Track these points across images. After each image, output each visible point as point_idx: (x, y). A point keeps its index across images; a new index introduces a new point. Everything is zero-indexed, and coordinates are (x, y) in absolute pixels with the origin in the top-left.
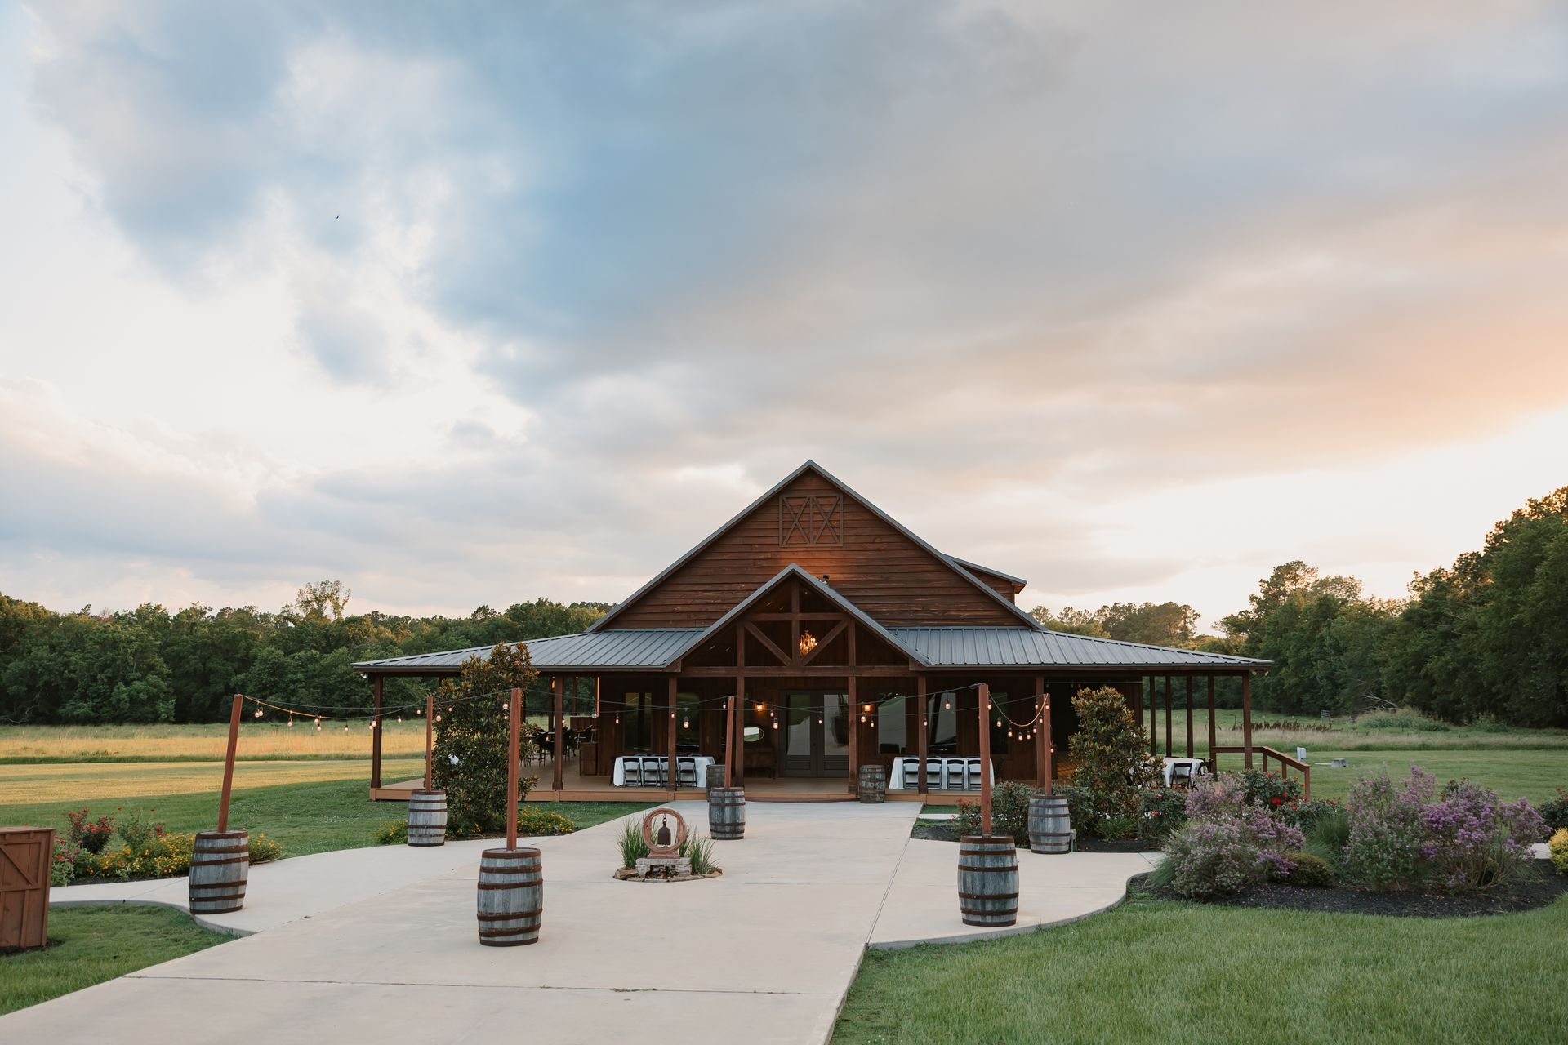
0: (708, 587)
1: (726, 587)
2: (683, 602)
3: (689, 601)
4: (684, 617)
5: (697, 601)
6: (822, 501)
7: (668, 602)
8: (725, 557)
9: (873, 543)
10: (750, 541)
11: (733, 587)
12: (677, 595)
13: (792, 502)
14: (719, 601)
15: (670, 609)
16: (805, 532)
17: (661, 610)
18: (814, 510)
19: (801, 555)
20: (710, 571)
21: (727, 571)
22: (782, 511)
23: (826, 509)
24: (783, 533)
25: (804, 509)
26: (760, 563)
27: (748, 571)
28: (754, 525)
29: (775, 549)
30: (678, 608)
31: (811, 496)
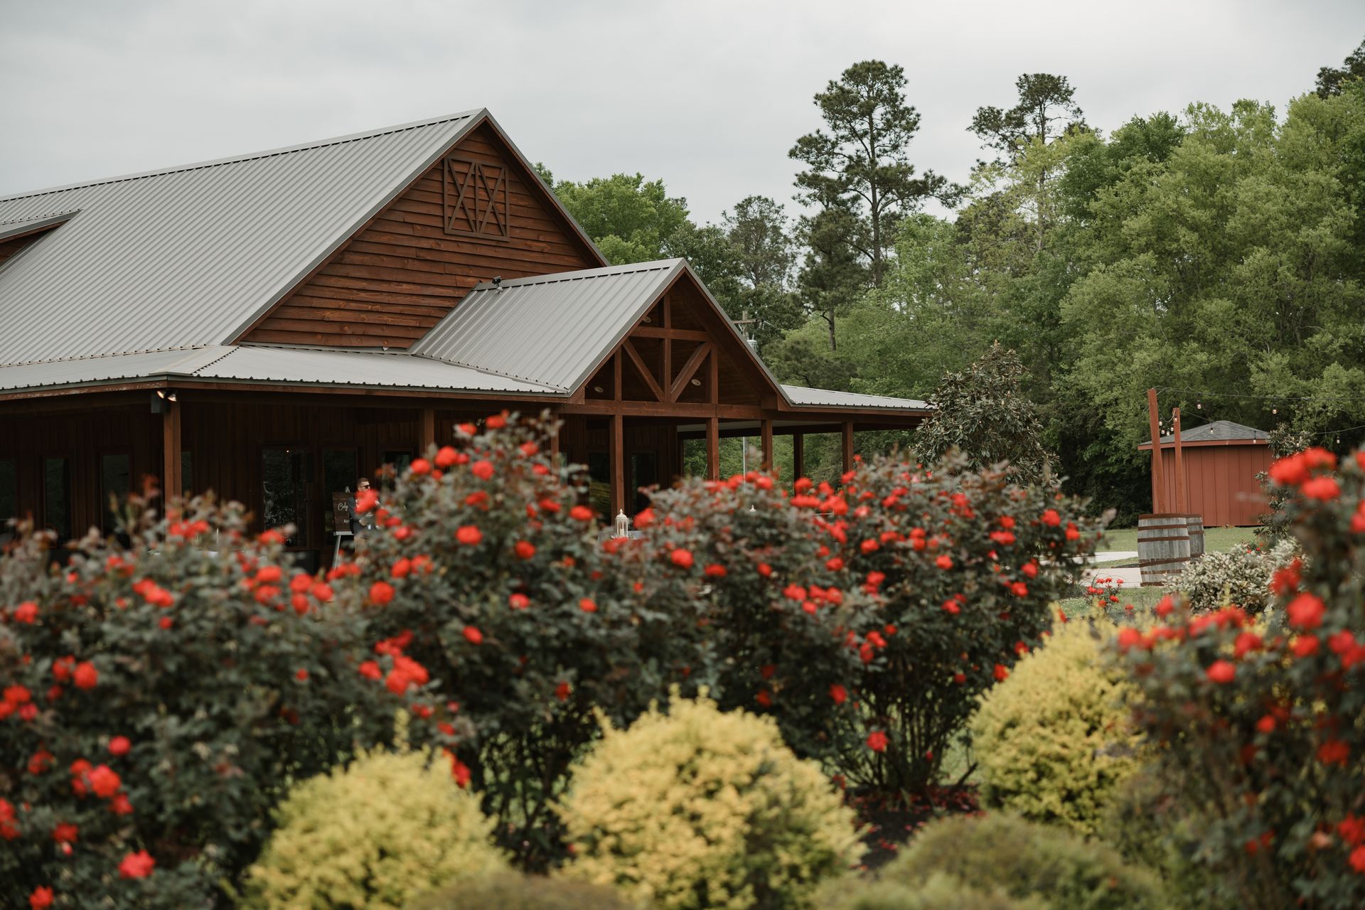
0: (364, 285)
1: (384, 287)
2: (337, 304)
3: (342, 304)
4: (334, 329)
5: (353, 306)
6: (487, 173)
7: (316, 303)
8: (385, 239)
9: (538, 241)
10: (410, 219)
11: (394, 288)
12: (328, 294)
13: (456, 168)
14: (378, 307)
15: (318, 315)
16: (471, 215)
17: (307, 315)
18: (480, 184)
19: (466, 249)
20: (367, 259)
21: (387, 262)
22: (447, 179)
23: (491, 184)
24: (448, 213)
25: (470, 182)
26: (423, 254)
27: (411, 265)
28: (416, 196)
29: (439, 235)
30: (329, 315)
31: (477, 161)
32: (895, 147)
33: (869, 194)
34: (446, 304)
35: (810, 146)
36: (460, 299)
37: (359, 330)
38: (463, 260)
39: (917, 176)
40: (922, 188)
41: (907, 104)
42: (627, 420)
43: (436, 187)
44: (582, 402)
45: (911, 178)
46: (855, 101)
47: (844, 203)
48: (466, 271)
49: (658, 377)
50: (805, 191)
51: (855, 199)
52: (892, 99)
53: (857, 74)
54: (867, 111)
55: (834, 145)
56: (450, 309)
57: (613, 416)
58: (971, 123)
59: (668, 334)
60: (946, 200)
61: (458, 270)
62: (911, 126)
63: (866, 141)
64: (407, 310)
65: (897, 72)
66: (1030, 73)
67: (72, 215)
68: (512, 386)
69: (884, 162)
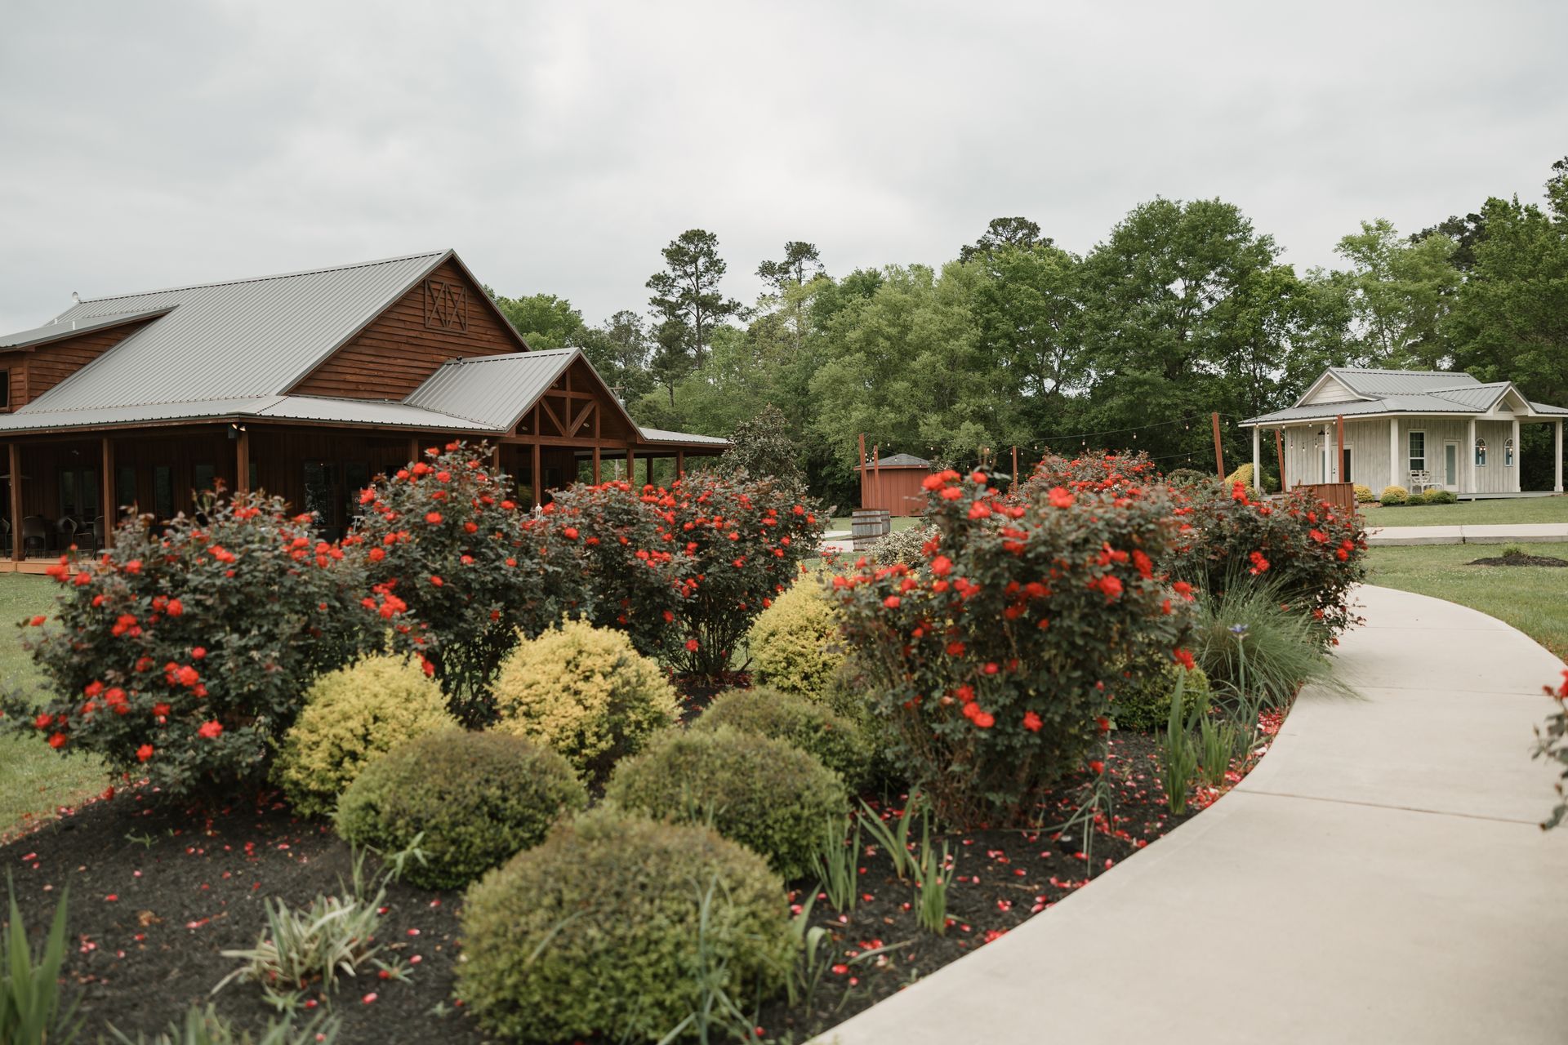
0: (372, 359)
1: (385, 361)
2: (352, 371)
3: (358, 371)
4: (353, 387)
5: (365, 372)
6: (453, 290)
7: (340, 369)
8: (386, 330)
9: (485, 334)
10: (402, 317)
11: (392, 361)
12: (348, 364)
13: (433, 286)
14: (381, 374)
15: (342, 377)
16: (443, 316)
17: (334, 377)
18: (448, 297)
19: (440, 338)
20: (374, 343)
21: (387, 345)
22: (427, 293)
23: (455, 297)
24: (428, 314)
25: (442, 295)
26: (411, 340)
27: (403, 347)
28: (407, 303)
29: (421, 328)
30: (349, 378)
31: (446, 282)
32: (711, 283)
33: (695, 312)
34: (426, 372)
35: (659, 280)
36: (435, 370)
37: (369, 388)
38: (437, 345)
39: (724, 301)
40: (727, 309)
41: (718, 257)
42: (542, 447)
43: (420, 298)
44: (514, 436)
45: (720, 303)
46: (686, 254)
47: (679, 316)
48: (440, 352)
49: (562, 421)
50: (656, 309)
51: (686, 314)
52: (709, 254)
53: (688, 237)
54: (694, 260)
55: (674, 280)
56: (428, 376)
57: (533, 446)
58: (757, 270)
59: (569, 394)
60: (742, 317)
61: (434, 351)
62: (720, 271)
63: (694, 279)
64: (401, 376)
65: (713, 237)
66: (793, 241)
67: (174, 308)
68: (469, 425)
69: (704, 292)
